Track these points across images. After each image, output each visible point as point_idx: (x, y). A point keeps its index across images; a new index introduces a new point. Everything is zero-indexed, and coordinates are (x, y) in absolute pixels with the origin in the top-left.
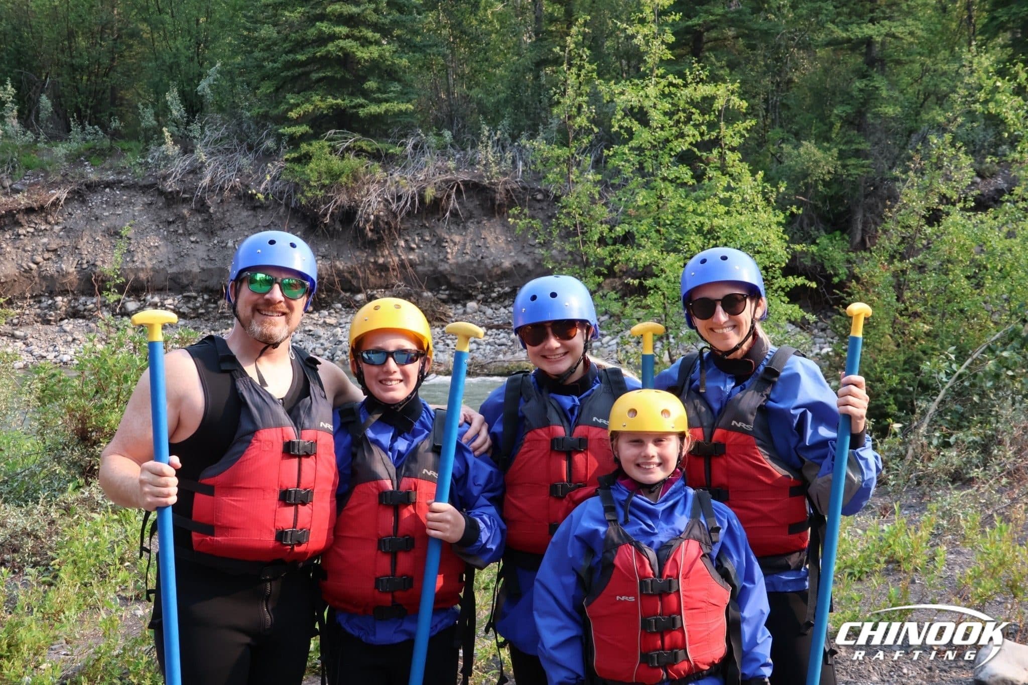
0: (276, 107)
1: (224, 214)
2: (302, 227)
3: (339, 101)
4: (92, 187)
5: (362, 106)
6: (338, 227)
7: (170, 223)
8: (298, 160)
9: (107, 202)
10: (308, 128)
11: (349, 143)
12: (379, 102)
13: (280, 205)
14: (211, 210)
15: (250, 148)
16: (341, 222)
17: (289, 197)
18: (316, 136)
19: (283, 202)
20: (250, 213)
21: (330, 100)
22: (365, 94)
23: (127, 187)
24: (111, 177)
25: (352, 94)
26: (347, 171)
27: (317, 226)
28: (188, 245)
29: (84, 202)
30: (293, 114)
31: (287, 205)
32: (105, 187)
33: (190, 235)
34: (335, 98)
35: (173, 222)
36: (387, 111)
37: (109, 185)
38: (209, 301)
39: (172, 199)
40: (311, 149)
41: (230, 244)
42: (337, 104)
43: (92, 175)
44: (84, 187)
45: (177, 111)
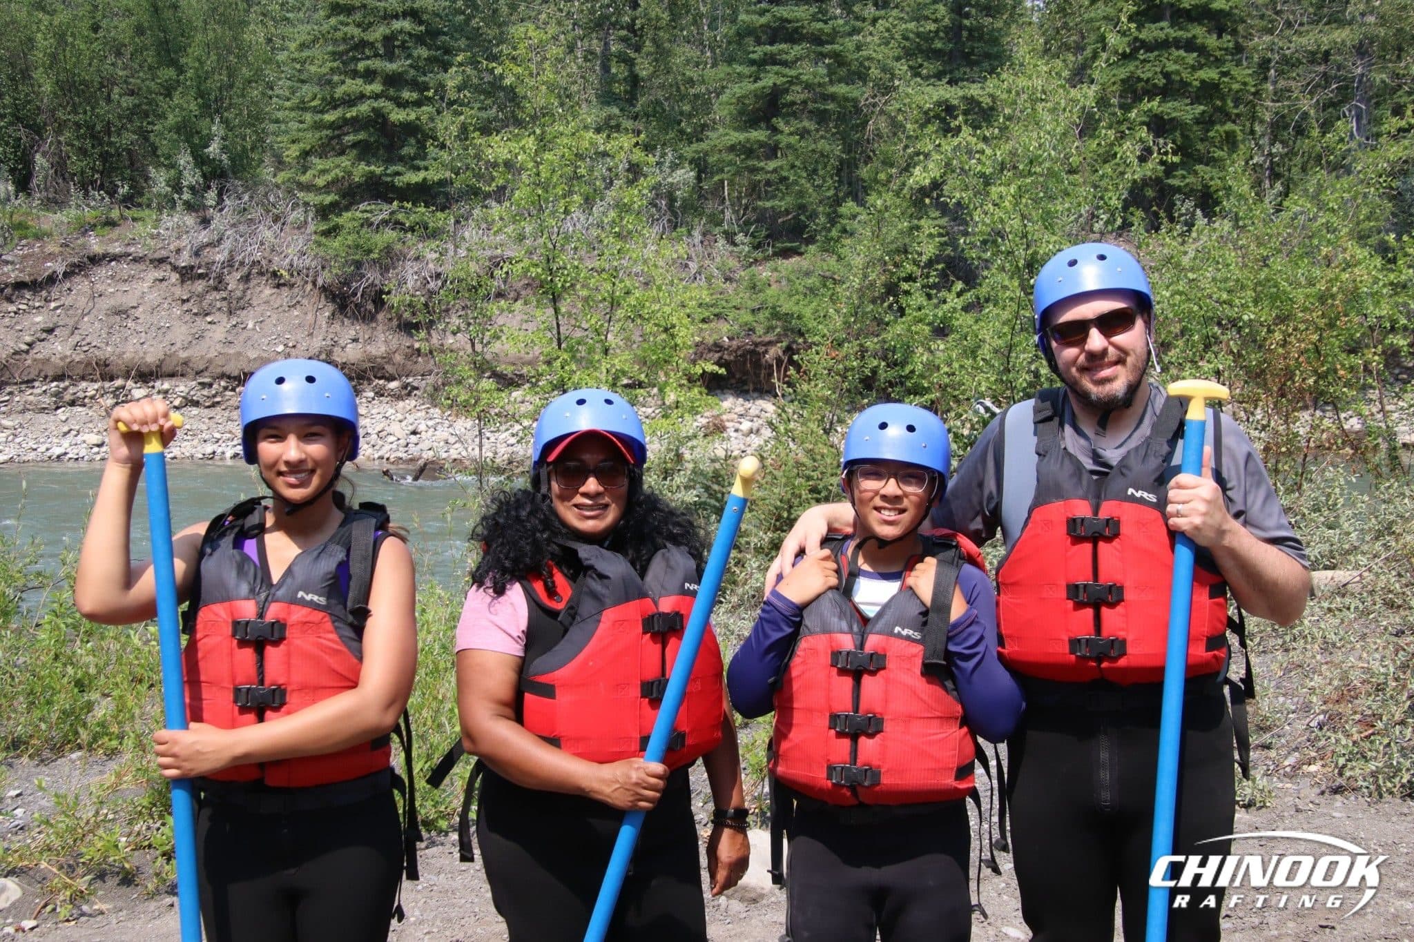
0: (304, 173)
1: (244, 292)
2: (331, 307)
3: (373, 168)
4: (95, 260)
5: (398, 174)
6: (370, 307)
7: (184, 301)
8: (326, 233)
9: (112, 277)
10: (337, 197)
11: (384, 215)
12: (418, 169)
13: (306, 282)
14: (229, 288)
15: (276, 219)
16: (374, 302)
17: (316, 276)
18: (347, 209)
19: (310, 279)
20: (275, 290)
21: (363, 167)
22: (401, 159)
23: (135, 260)
24: (117, 249)
25: (389, 161)
26: (381, 245)
27: (346, 306)
28: (204, 326)
29: (86, 276)
30: (320, 182)
31: (314, 283)
32: (110, 261)
33: (207, 315)
34: (368, 164)
35: (188, 300)
36: (425, 179)
37: (116, 258)
38: (226, 388)
39: (187, 274)
40: (340, 221)
41: (250, 326)
42: (372, 173)
43: (95, 244)
44: (86, 260)
45: (191, 177)
